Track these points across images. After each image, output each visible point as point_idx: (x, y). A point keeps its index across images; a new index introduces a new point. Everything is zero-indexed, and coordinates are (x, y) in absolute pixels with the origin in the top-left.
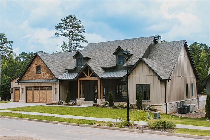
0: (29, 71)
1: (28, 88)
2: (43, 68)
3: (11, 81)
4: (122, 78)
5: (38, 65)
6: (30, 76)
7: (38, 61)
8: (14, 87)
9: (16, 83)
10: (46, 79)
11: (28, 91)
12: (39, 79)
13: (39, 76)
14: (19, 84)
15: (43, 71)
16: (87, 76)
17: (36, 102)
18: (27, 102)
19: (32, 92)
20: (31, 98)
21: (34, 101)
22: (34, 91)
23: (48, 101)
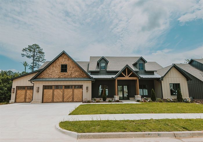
0: (50, 69)
1: (45, 87)
2: (70, 67)
3: (12, 80)
4: (160, 78)
5: (64, 63)
6: (51, 74)
7: (64, 60)
8: (17, 87)
9: (29, 81)
10: (74, 78)
11: (45, 91)
12: (65, 78)
13: (65, 74)
14: (31, 82)
15: (70, 70)
16: (125, 76)
17: (58, 101)
18: (43, 102)
19: (51, 91)
20: (50, 98)
21: (55, 100)
22: (55, 90)
23: (75, 99)
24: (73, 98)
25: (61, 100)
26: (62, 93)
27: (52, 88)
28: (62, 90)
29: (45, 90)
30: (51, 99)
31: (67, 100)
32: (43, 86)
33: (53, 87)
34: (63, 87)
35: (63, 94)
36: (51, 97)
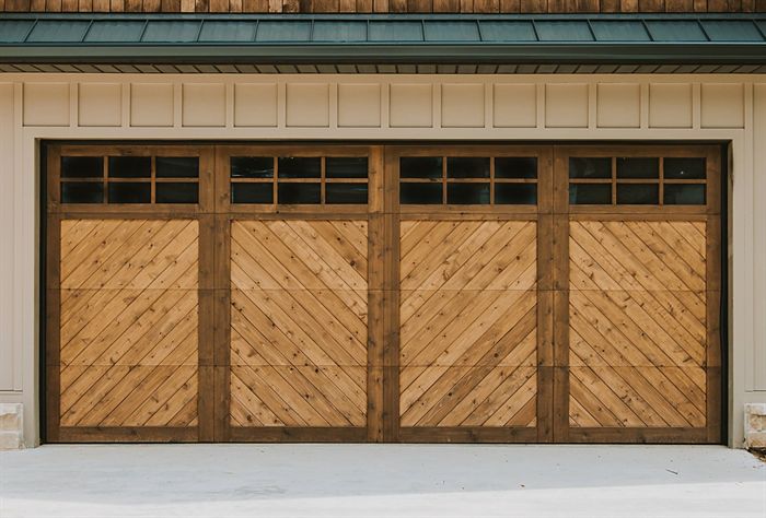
1: (74, 176)
17: (303, 415)
18: (50, 429)
19: (180, 238)
20: (160, 355)
21: (245, 405)
22: (240, 230)
23: (593, 395)
24: (553, 377)
25: (349, 395)
26: (353, 287)
27: (190, 195)
28: (356, 232)
29: (67, 227)
30: (188, 373)
31: (456, 394)
32: (45, 147)
33: (205, 166)
34: (381, 179)
35: (387, 293)
36: (179, 351)
